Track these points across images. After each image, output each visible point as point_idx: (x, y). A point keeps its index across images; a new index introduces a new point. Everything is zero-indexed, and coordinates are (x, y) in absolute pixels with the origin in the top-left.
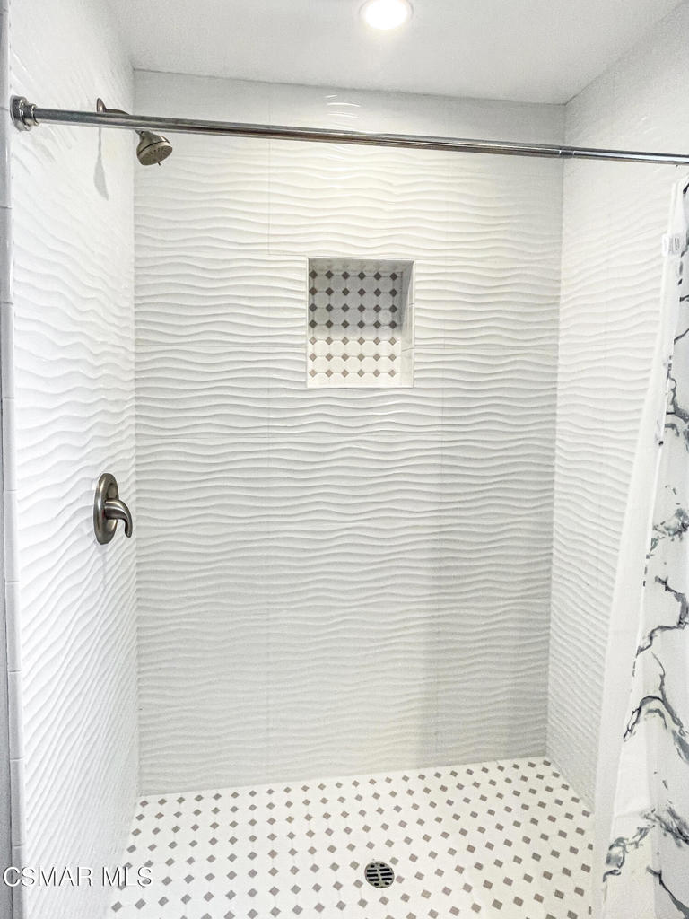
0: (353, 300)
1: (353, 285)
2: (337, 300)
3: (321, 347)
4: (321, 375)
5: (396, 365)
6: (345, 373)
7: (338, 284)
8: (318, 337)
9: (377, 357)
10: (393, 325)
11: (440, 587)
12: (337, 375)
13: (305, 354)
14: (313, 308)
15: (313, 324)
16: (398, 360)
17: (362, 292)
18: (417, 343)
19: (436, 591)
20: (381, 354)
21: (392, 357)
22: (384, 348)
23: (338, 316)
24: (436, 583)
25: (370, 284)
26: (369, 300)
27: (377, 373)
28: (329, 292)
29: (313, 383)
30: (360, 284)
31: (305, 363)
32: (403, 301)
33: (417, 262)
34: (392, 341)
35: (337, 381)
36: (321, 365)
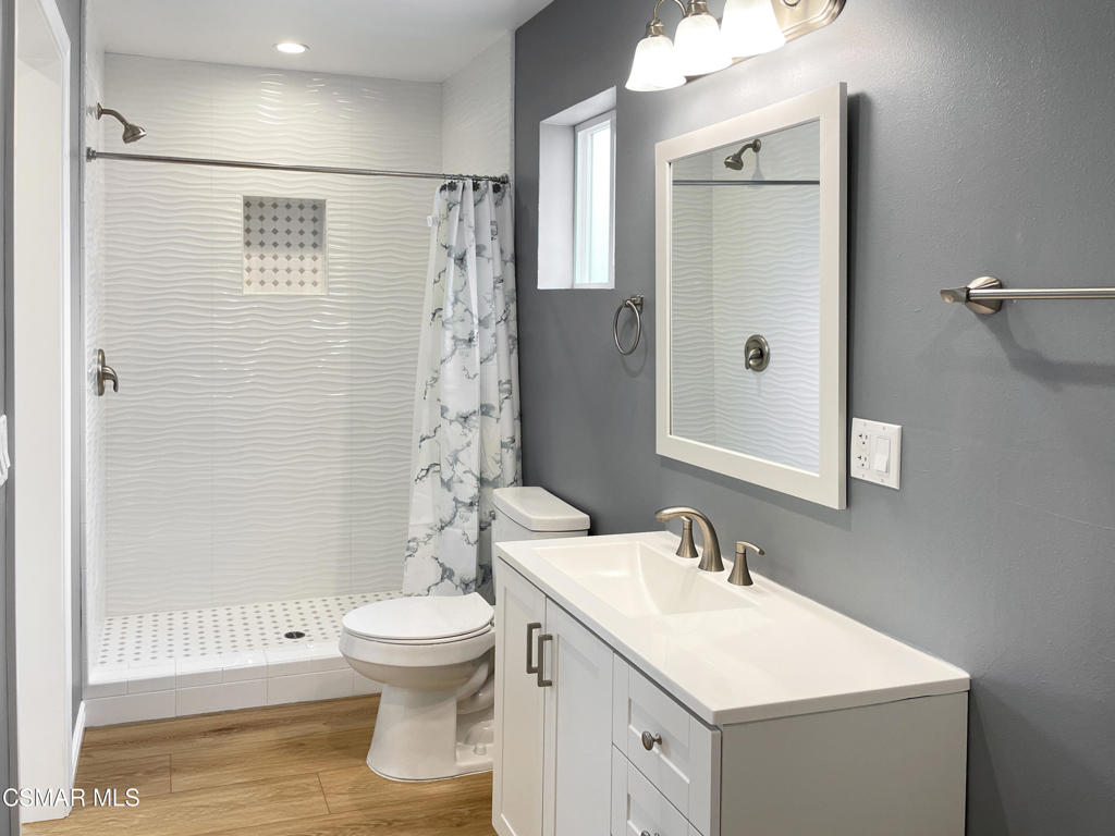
0: (281, 225)
1: (282, 213)
2: (269, 225)
3: (255, 261)
4: (255, 284)
5: (318, 277)
6: (276, 283)
7: (269, 212)
8: (252, 254)
9: (302, 271)
10: (315, 246)
11: (352, 450)
12: (269, 284)
13: (242, 269)
14: (248, 231)
15: (248, 244)
16: (319, 273)
17: (288, 219)
18: (331, 261)
19: (349, 453)
20: (306, 268)
21: (315, 271)
22: (308, 263)
23: (269, 238)
24: (349, 447)
25: (295, 213)
26: (295, 226)
27: (302, 283)
28: (262, 218)
29: (248, 291)
30: (287, 213)
31: (242, 275)
32: (322, 226)
33: (329, 200)
34: (315, 259)
35: (270, 290)
36: (255, 276)
